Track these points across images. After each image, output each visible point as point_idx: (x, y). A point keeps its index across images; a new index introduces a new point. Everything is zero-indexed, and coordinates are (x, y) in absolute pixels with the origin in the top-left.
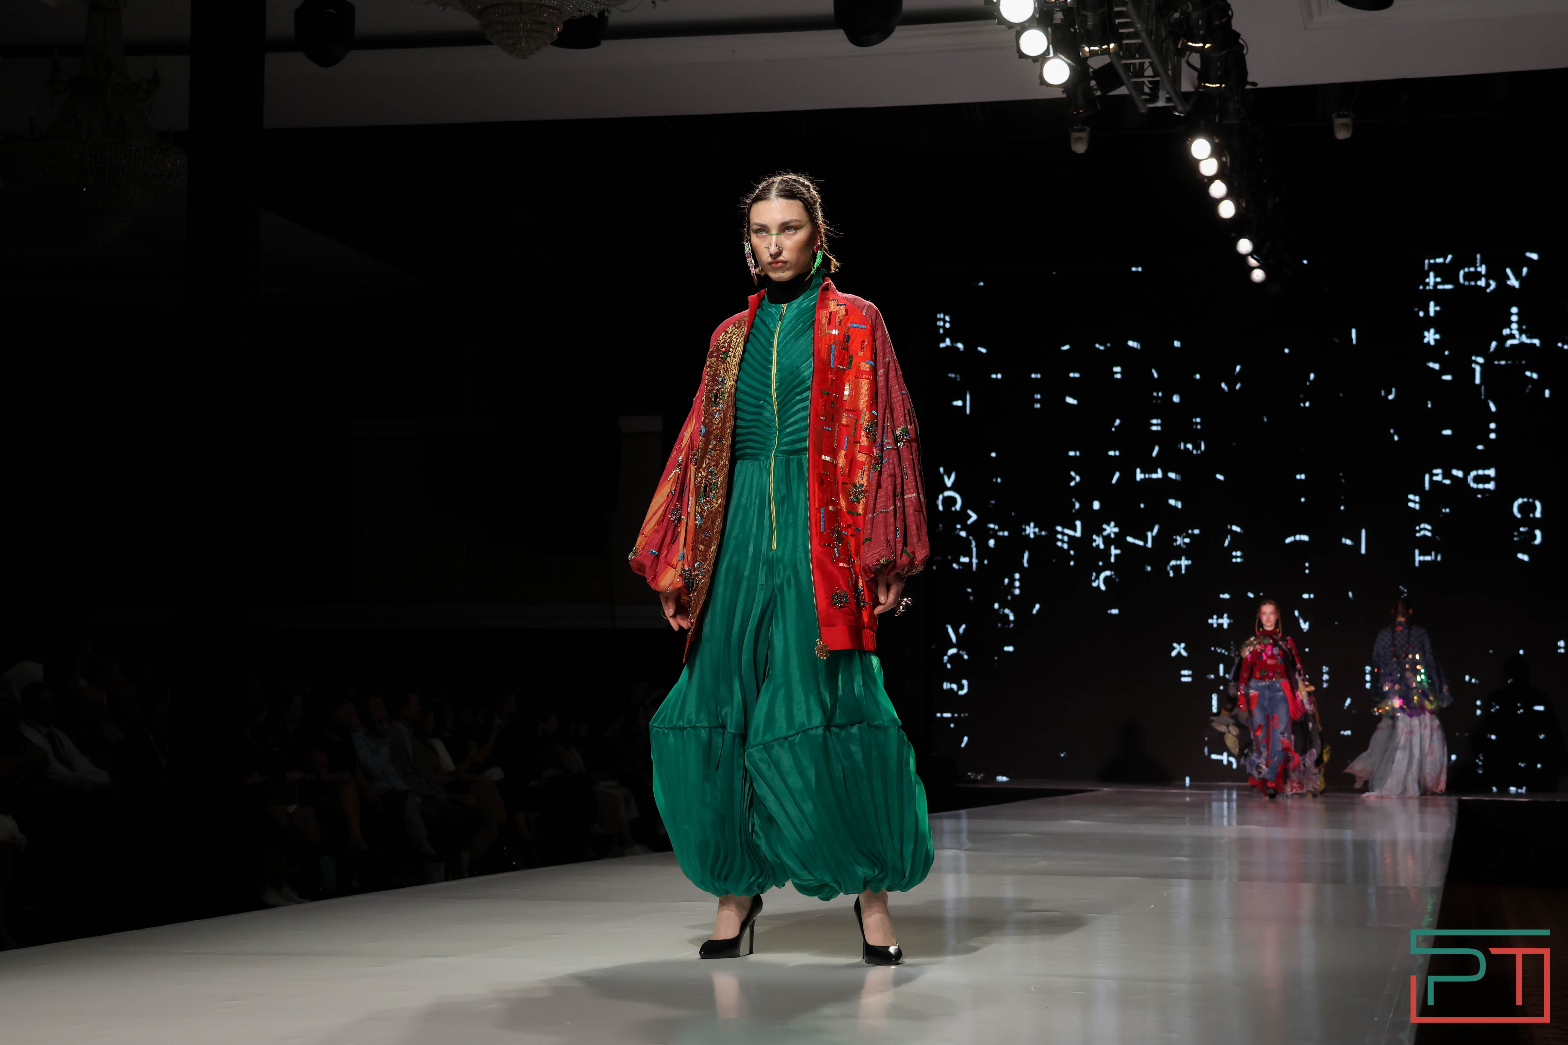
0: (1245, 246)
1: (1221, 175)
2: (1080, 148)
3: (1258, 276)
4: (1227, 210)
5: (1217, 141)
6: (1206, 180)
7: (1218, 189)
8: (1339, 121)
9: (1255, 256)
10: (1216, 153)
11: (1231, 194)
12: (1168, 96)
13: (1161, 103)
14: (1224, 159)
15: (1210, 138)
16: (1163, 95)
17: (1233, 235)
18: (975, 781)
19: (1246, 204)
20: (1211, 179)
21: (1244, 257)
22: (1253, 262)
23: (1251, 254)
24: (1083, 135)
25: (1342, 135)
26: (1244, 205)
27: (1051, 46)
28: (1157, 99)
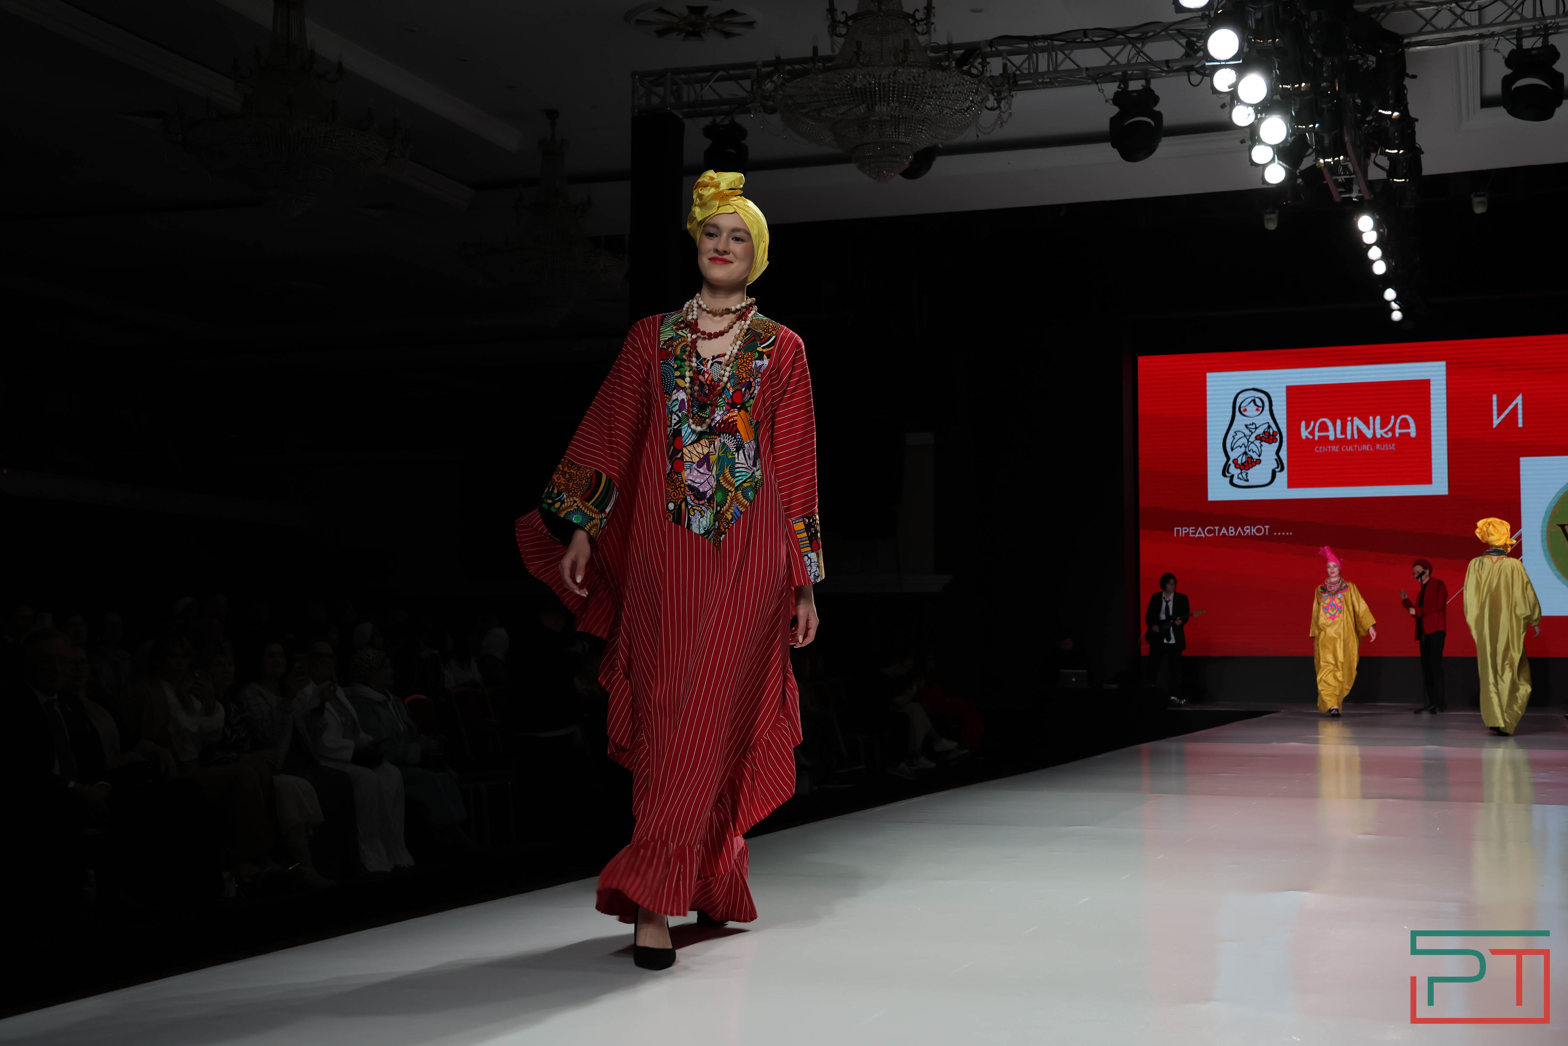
0: (1390, 294)
1: (1378, 243)
2: (1271, 226)
3: (1397, 316)
4: (1379, 268)
5: (1378, 217)
6: (1364, 247)
7: (1375, 253)
8: (1477, 200)
9: (1398, 302)
10: (1377, 228)
11: (1384, 257)
12: (1359, 188)
13: (1351, 194)
14: (1381, 230)
15: (1372, 215)
16: (1355, 188)
17: (1380, 286)
18: (1180, 705)
19: (1395, 263)
20: (1369, 246)
21: (1389, 302)
22: (1394, 306)
23: (1395, 301)
24: (1274, 216)
25: (1479, 210)
26: (1393, 264)
27: (1276, 156)
28: (1350, 191)
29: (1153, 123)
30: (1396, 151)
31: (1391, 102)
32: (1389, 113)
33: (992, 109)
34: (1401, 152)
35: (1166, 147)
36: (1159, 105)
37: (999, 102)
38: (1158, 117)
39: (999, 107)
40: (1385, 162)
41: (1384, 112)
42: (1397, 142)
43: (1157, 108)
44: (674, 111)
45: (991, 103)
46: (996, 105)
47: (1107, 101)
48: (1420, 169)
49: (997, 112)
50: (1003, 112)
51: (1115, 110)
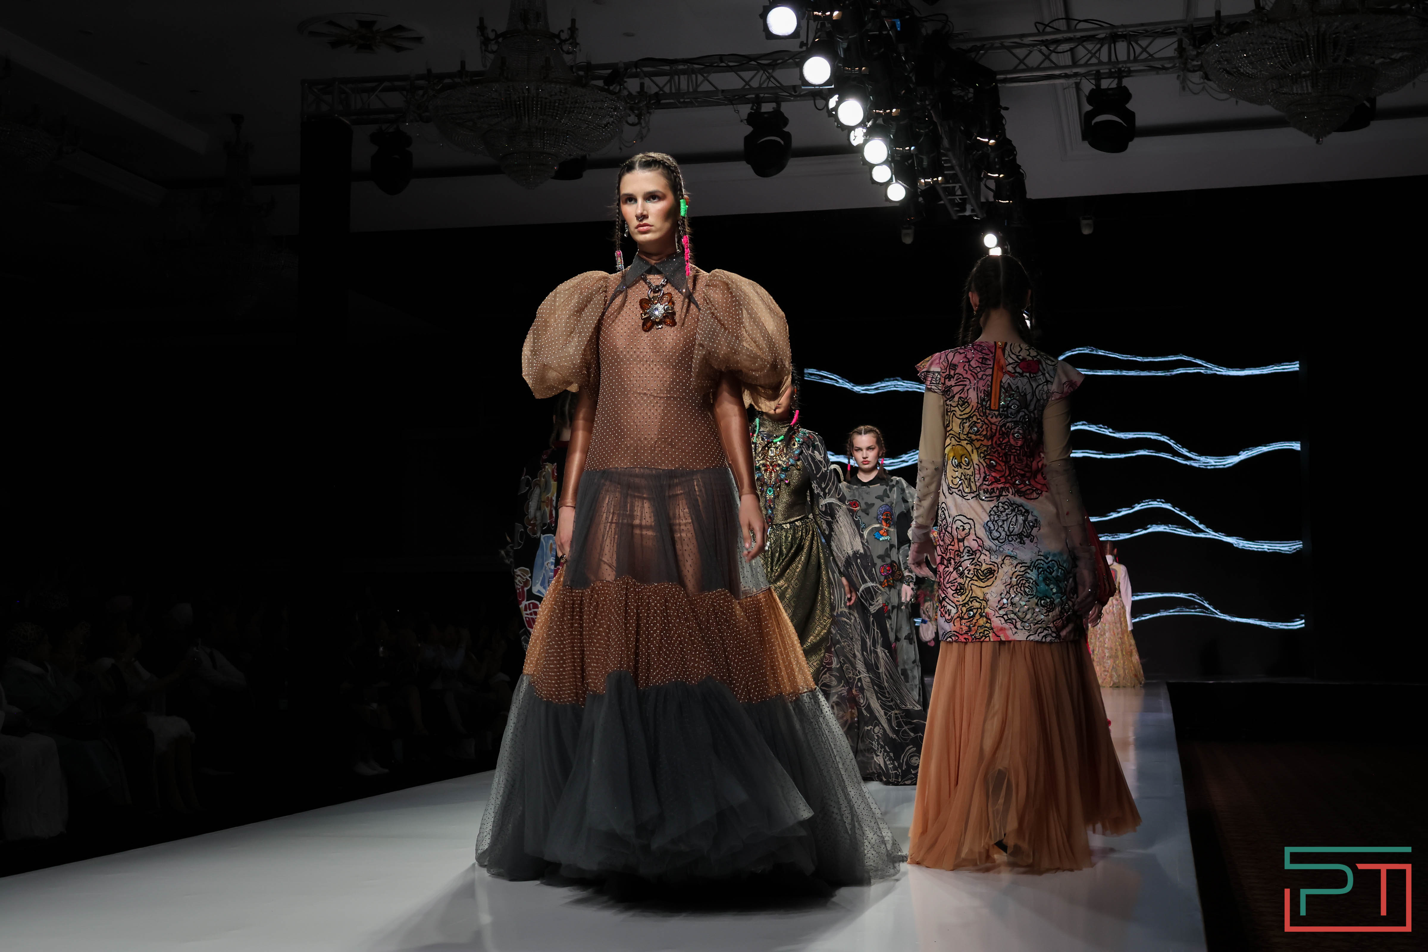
2: (908, 240)
5: (1001, 235)
8: (1084, 222)
10: (1000, 244)
12: (972, 208)
13: (968, 213)
14: (1006, 247)
15: (996, 234)
16: (969, 207)
24: (910, 231)
25: (1086, 231)
27: (894, 176)
28: (964, 210)
29: (782, 143)
30: (997, 175)
31: (988, 130)
32: (987, 140)
33: (633, 125)
34: (1001, 176)
35: (794, 166)
36: (788, 126)
37: (639, 118)
38: (787, 137)
39: (639, 123)
40: (992, 185)
41: (982, 139)
42: (997, 167)
43: (786, 129)
44: (341, 118)
45: (633, 119)
46: (636, 120)
47: (742, 121)
48: (1024, 191)
49: (638, 127)
50: (644, 128)
51: (749, 129)
